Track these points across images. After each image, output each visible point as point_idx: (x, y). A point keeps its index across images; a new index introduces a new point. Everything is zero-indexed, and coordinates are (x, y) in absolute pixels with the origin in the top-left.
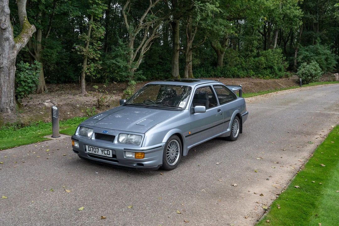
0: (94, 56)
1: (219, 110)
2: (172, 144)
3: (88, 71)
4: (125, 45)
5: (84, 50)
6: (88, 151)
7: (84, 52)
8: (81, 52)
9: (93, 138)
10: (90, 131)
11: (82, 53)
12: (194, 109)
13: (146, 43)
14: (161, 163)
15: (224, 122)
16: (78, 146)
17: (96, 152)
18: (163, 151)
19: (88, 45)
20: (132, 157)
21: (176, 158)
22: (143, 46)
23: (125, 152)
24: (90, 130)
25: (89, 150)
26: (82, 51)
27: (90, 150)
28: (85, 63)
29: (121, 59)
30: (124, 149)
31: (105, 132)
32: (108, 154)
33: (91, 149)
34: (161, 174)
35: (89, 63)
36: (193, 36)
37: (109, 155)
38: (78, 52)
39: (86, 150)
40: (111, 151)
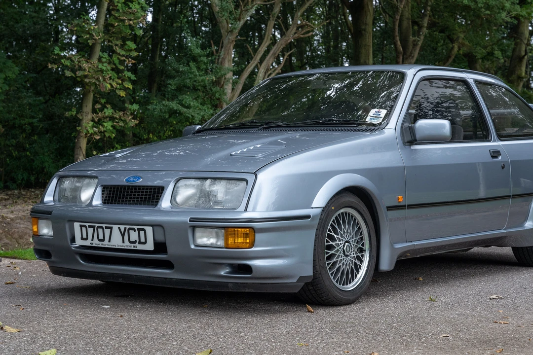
0: (114, 84)
1: (495, 154)
2: (344, 222)
3: (96, 129)
4: (208, 56)
5: (85, 65)
6: (79, 242)
7: (85, 70)
8: (73, 70)
9: (97, 200)
10: (88, 185)
11: (79, 73)
12: (412, 130)
13: (270, 54)
14: (309, 272)
15: (515, 196)
16: (51, 233)
17: (103, 240)
18: (313, 233)
19: (98, 52)
20: (215, 243)
21: (358, 272)
22: (261, 62)
23: (194, 228)
24: (87, 181)
25: (82, 239)
26: (80, 68)
27: (85, 236)
28: (88, 107)
29: (196, 99)
30: (192, 220)
31: (132, 179)
32: (140, 243)
33: (90, 230)
34: (309, 311)
35: (98, 106)
36: (415, 45)
37: (145, 243)
38: (66, 71)
39: (73, 240)
40: (149, 230)
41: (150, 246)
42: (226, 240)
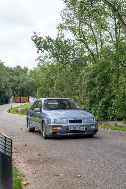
6: (70, 129)
16: (61, 129)
17: (75, 129)
30: (91, 124)
40: (85, 127)
41: (85, 129)
42: (96, 127)
